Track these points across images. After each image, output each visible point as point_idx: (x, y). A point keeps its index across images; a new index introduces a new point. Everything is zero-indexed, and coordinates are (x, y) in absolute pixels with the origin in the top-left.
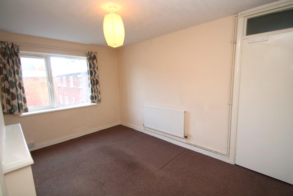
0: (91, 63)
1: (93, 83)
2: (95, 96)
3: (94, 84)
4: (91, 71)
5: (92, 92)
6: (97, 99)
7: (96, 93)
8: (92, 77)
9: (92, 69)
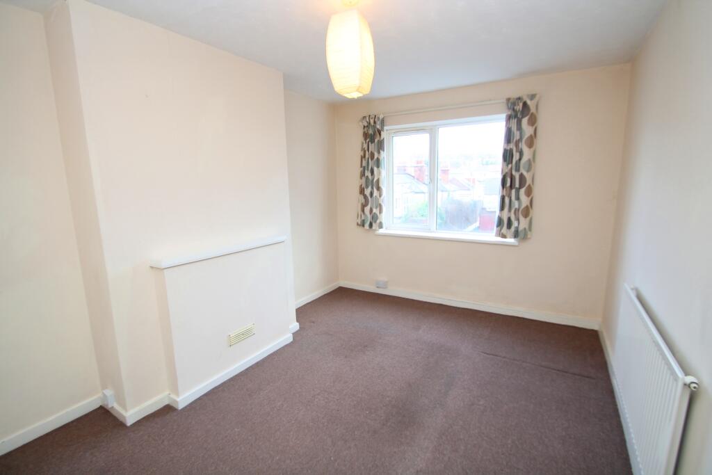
0: (514, 128)
1: (508, 184)
2: (509, 220)
3: (511, 187)
4: (511, 151)
5: (502, 208)
6: (513, 229)
7: (513, 211)
8: (510, 166)
9: (512, 146)
